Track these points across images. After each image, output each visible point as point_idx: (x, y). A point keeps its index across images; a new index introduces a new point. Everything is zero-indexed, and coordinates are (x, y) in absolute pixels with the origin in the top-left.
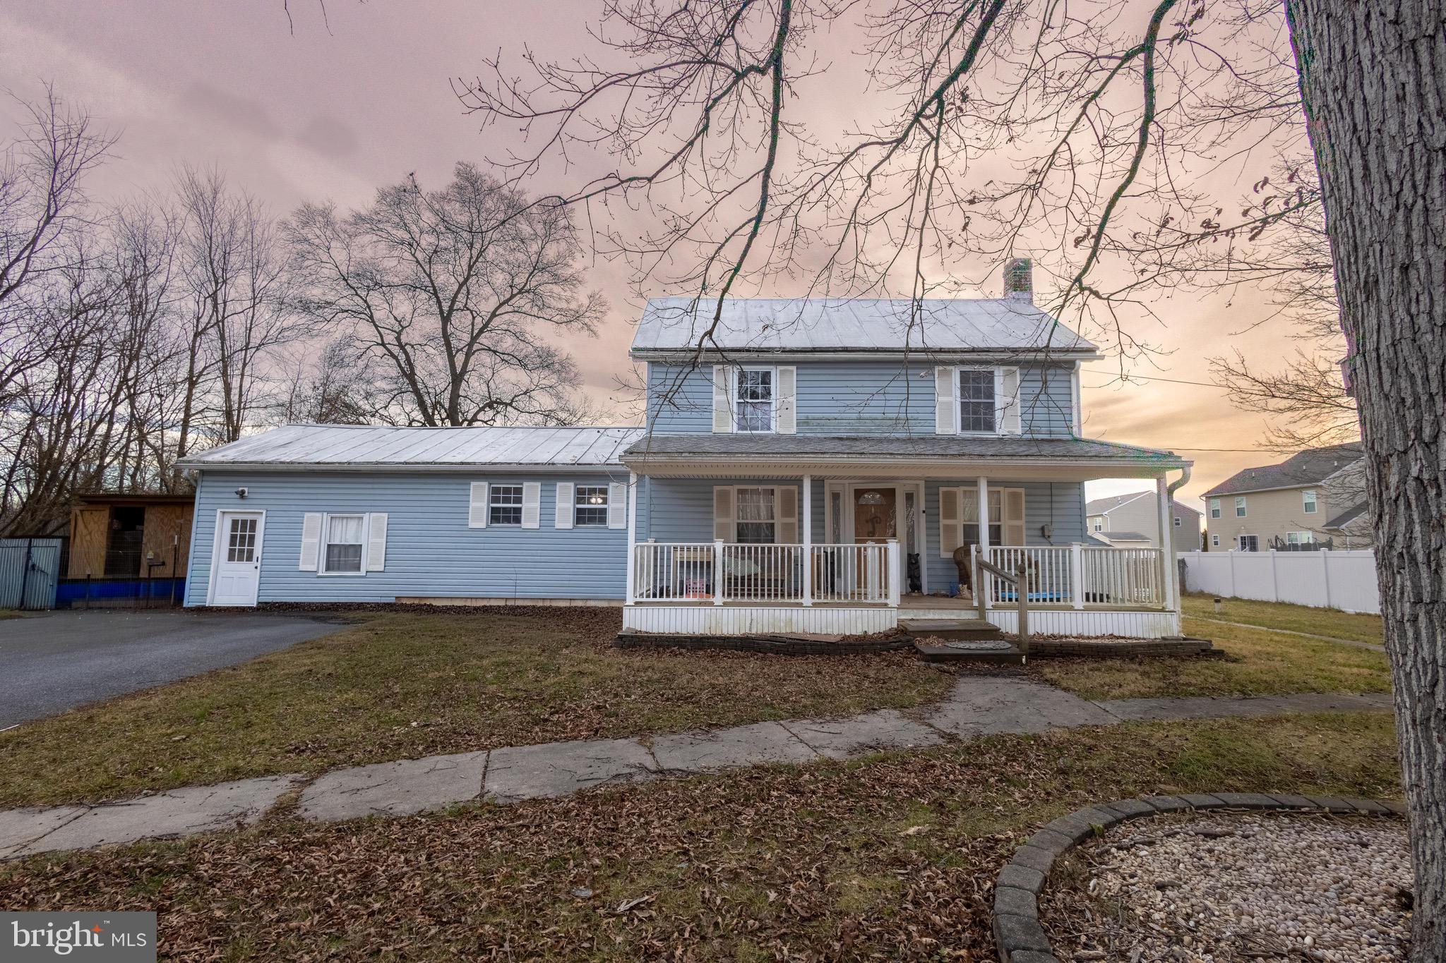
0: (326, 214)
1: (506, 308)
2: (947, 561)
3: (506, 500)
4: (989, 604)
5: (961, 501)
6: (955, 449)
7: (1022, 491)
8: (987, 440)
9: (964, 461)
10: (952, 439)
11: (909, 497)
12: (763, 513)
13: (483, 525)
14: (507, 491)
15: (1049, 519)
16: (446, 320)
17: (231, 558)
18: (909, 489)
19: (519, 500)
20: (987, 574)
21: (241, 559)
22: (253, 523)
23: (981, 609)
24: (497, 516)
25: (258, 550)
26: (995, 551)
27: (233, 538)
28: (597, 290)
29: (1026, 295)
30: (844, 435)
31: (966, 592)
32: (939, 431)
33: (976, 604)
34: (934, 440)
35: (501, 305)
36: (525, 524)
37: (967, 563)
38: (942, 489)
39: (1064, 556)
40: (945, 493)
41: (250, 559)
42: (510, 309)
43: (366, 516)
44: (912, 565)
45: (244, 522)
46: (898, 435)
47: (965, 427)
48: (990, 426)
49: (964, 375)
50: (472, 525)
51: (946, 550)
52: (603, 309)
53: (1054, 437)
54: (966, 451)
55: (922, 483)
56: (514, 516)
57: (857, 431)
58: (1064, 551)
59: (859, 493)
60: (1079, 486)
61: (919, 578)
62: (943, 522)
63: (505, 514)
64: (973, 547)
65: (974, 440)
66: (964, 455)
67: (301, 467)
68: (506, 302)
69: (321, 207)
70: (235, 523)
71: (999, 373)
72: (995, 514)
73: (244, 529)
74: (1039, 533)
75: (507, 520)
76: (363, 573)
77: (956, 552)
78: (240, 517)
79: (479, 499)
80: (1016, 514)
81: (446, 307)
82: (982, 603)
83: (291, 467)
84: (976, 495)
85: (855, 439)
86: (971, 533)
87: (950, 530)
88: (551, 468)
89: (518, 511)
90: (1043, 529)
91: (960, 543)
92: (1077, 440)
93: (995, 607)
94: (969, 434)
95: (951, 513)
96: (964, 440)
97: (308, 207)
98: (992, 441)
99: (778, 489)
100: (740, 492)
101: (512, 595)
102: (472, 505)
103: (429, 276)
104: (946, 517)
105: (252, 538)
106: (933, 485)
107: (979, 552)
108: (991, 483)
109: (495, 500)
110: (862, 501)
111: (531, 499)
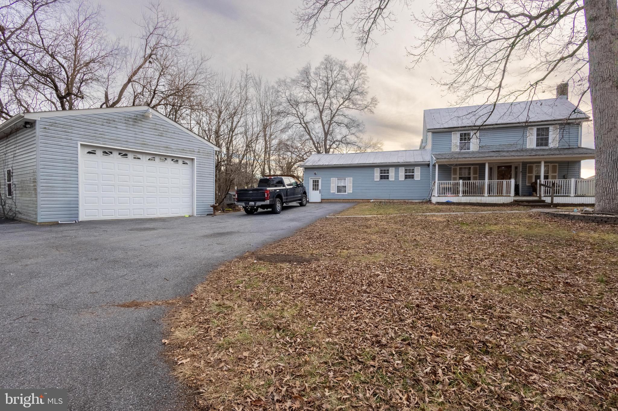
0: (284, 81)
1: (342, 106)
2: (529, 186)
3: (385, 173)
4: (542, 195)
5: (535, 169)
6: (534, 153)
7: (557, 164)
8: (545, 149)
9: (537, 157)
10: (532, 150)
11: (516, 168)
12: (467, 174)
13: (378, 180)
14: (385, 170)
15: (567, 173)
16: (321, 112)
17: (313, 189)
18: (516, 165)
19: (388, 173)
20: (542, 187)
21: (316, 190)
22: (318, 181)
23: (540, 197)
24: (382, 177)
25: (320, 188)
26: (546, 181)
27: (313, 185)
28: (374, 96)
29: (565, 96)
30: (495, 150)
31: (535, 194)
32: (528, 147)
33: (538, 195)
34: (527, 150)
35: (340, 106)
36: (390, 179)
37: (535, 186)
38: (528, 165)
39: (568, 182)
40: (529, 166)
41: (318, 190)
42: (343, 107)
43: (347, 178)
44: (517, 187)
45: (316, 181)
46: (513, 149)
47: (537, 145)
48: (547, 144)
49: (538, 129)
50: (375, 180)
51: (528, 183)
52: (376, 103)
53: (571, 147)
54: (538, 154)
55: (521, 164)
56: (387, 177)
57: (499, 149)
58: (569, 181)
59: (499, 167)
60: (579, 162)
61: (519, 191)
62: (528, 175)
63: (384, 177)
64: (538, 181)
65: (541, 150)
66: (537, 155)
67: (331, 166)
68: (342, 104)
69: (283, 79)
70: (313, 181)
71: (551, 128)
72: (547, 172)
73: (316, 182)
74: (563, 177)
75: (385, 178)
76: (347, 193)
77: (532, 183)
78: (315, 179)
79: (377, 173)
80: (554, 171)
81: (321, 108)
82: (540, 195)
83: (328, 166)
84: (540, 166)
85: (499, 151)
86: (538, 177)
87: (530, 177)
88: (399, 164)
89: (388, 176)
90: (564, 176)
91: (534, 181)
92: (579, 148)
93: (544, 196)
94: (538, 148)
95: (531, 171)
96: (537, 150)
97: (279, 79)
98: (547, 150)
99: (472, 167)
100: (460, 168)
101: (388, 199)
102: (375, 174)
103: (315, 98)
104: (529, 173)
105: (318, 185)
106: (524, 164)
107: (540, 181)
108: (545, 162)
109: (381, 173)
110: (500, 169)
111: (392, 173)
